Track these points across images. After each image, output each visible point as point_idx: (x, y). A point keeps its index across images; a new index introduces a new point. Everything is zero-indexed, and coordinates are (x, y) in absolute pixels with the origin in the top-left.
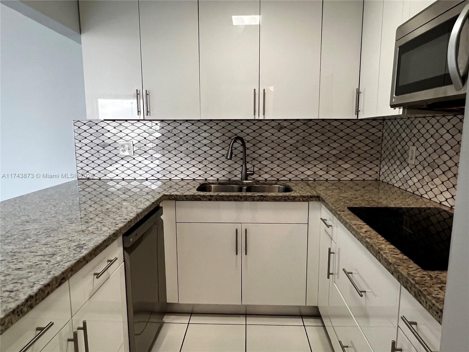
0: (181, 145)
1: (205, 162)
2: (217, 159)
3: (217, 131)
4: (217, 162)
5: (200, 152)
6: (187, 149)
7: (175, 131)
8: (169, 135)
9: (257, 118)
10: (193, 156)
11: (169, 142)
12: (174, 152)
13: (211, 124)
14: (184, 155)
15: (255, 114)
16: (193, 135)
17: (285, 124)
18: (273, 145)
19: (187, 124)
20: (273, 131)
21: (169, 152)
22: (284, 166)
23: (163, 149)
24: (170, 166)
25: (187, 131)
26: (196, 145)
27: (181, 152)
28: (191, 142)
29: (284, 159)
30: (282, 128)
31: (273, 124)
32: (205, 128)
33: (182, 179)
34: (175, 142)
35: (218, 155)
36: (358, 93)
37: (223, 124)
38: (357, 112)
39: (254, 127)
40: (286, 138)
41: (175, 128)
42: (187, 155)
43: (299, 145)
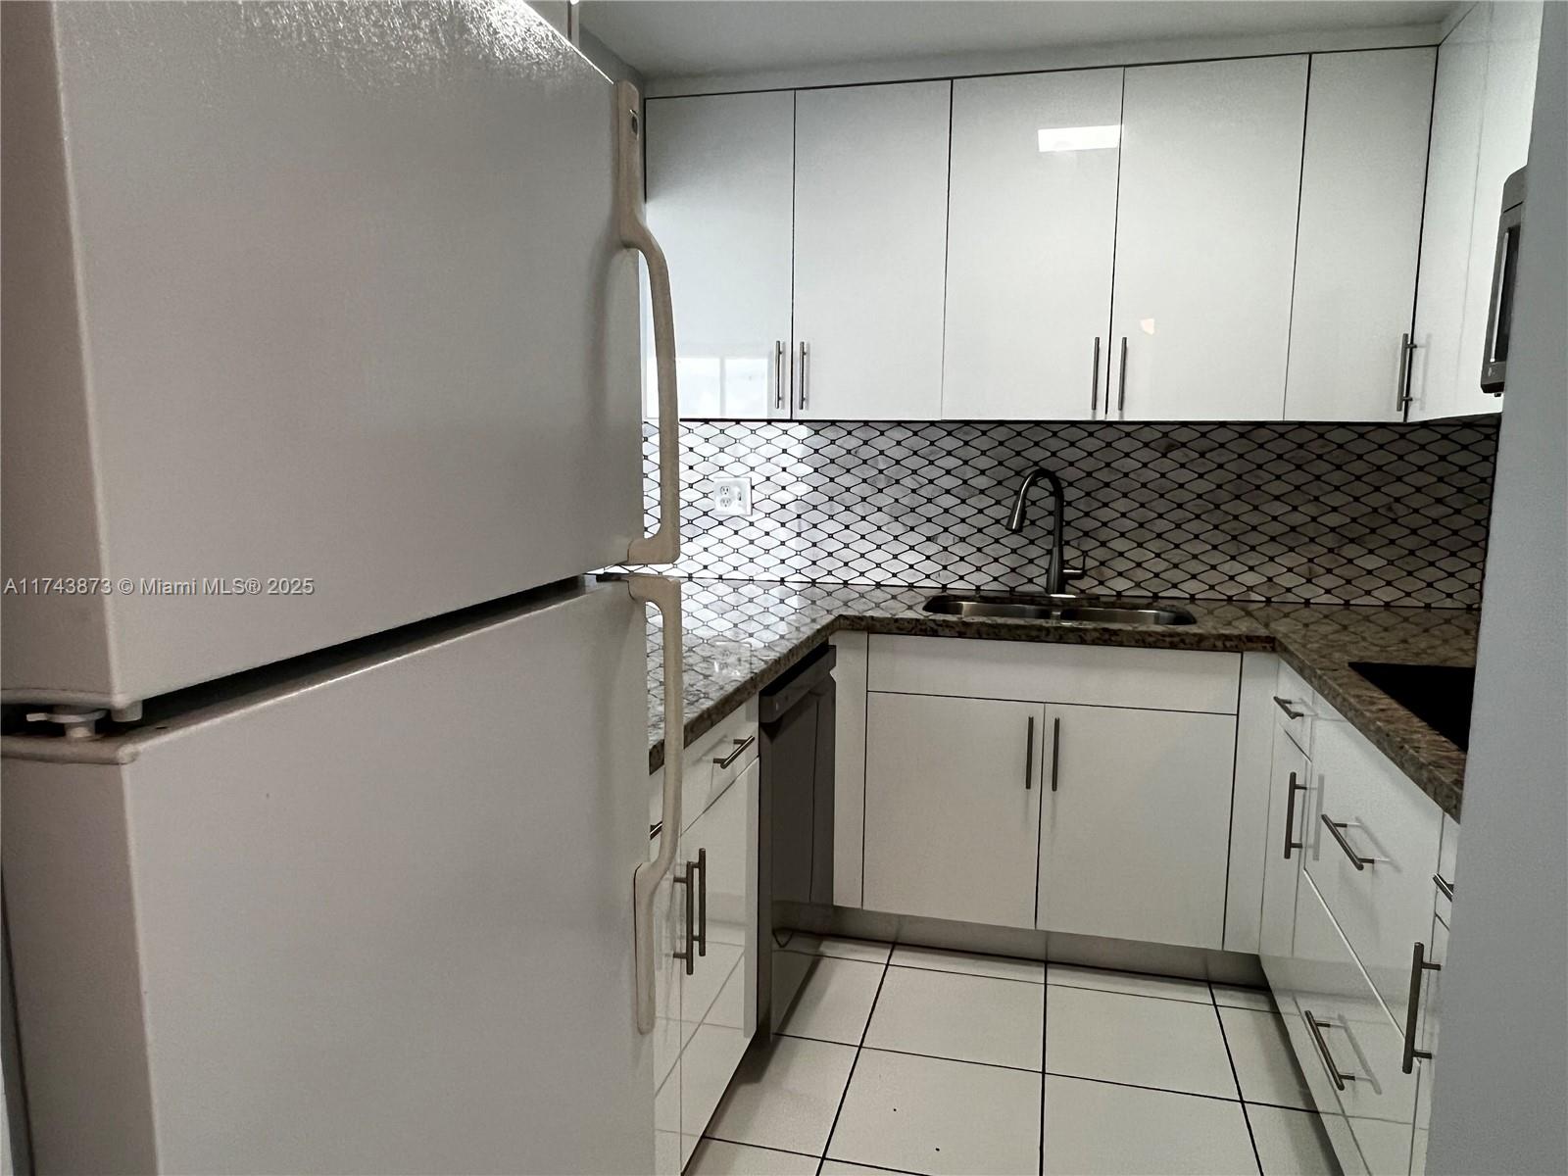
0: (880, 491)
1: (946, 540)
2: (980, 530)
3: (983, 453)
4: (978, 540)
5: (931, 510)
6: (897, 500)
7: (866, 452)
8: (850, 461)
9: (1101, 416)
10: (910, 520)
11: (847, 480)
12: (859, 509)
13: (966, 433)
14: (887, 518)
15: (1094, 407)
16: (915, 462)
17: (1183, 435)
18: (1144, 495)
19: (898, 434)
20: (1145, 455)
21: (847, 509)
22: (1176, 556)
23: (831, 499)
24: (847, 546)
25: (898, 453)
26: (922, 492)
27: (880, 509)
28: (909, 482)
29: (1177, 536)
30: (1171, 448)
31: (1147, 435)
32: (950, 443)
33: (878, 585)
34: (864, 481)
35: (981, 521)
36: (1409, 346)
37: (1000, 434)
38: (1405, 400)
39: (1091, 444)
40: (1183, 476)
41: (865, 443)
42: (896, 519)
43: (1223, 495)
